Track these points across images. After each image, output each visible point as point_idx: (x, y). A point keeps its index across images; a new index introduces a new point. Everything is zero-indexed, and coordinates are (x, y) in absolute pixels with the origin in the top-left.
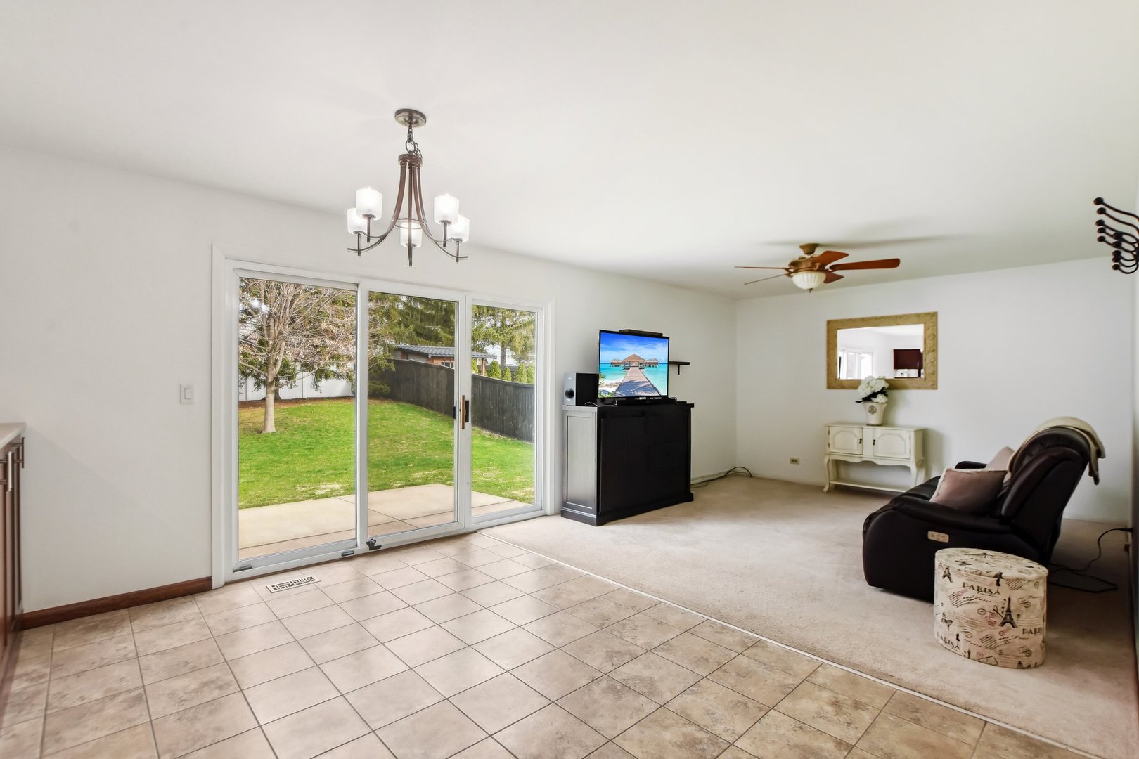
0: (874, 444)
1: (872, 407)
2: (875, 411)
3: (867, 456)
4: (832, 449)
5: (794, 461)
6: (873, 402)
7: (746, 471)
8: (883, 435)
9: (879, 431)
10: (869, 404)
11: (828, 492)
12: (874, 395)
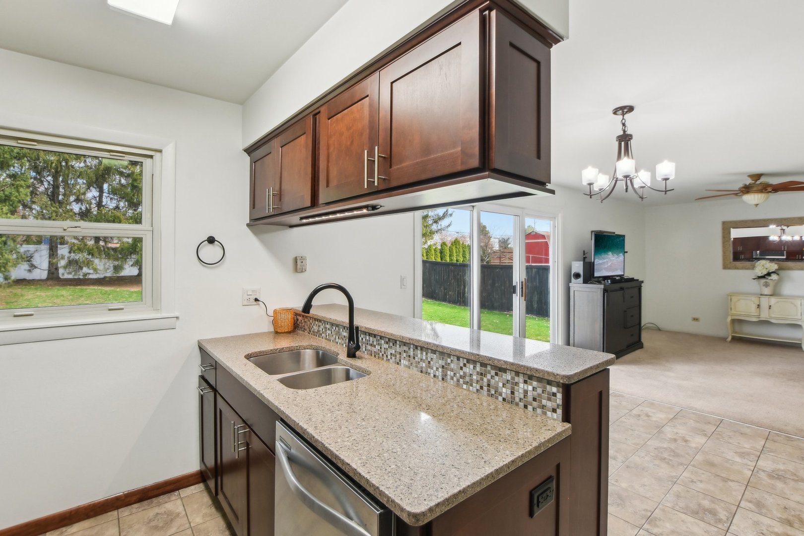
0: (770, 308)
1: (766, 282)
2: (769, 286)
3: (764, 316)
4: (733, 312)
5: (696, 319)
6: (767, 279)
7: (655, 326)
8: (778, 302)
9: (773, 300)
10: (763, 281)
11: (731, 342)
12: (769, 274)
